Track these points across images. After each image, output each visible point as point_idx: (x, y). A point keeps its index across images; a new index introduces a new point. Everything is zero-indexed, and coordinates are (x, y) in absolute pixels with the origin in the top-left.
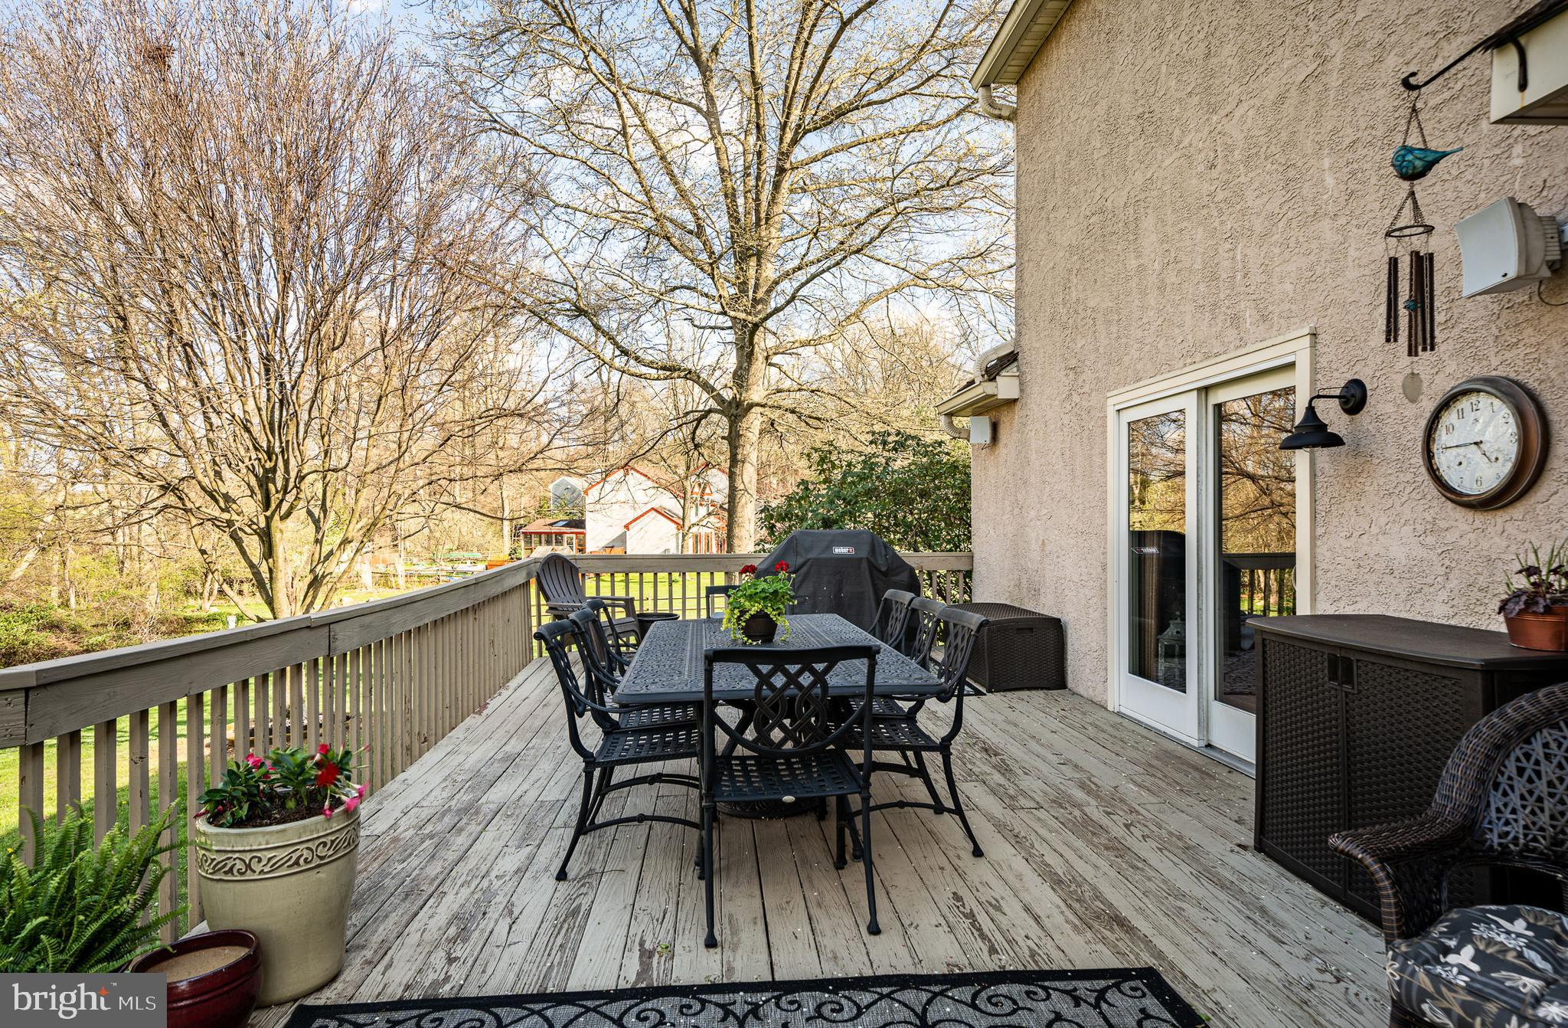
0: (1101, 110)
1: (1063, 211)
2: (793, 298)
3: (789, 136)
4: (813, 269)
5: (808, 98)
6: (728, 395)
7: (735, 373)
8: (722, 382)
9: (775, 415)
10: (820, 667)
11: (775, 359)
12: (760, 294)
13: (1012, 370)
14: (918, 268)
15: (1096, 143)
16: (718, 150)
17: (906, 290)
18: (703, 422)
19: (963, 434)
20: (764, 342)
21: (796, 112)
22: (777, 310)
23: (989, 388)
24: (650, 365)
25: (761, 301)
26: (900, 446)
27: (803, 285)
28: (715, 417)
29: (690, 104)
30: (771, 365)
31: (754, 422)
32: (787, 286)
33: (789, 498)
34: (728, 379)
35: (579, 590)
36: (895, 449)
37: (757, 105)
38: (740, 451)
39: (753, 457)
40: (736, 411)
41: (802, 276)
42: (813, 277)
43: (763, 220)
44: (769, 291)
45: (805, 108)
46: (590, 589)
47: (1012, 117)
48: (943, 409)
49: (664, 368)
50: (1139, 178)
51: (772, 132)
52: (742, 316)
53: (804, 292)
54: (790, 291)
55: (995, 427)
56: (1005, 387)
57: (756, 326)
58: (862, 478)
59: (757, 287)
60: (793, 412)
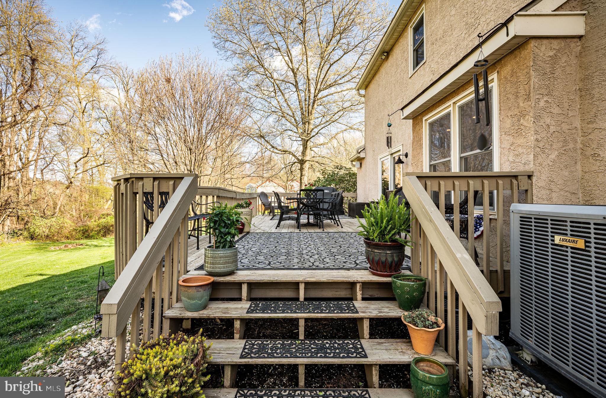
0: (377, 99)
1: (372, 118)
2: (317, 133)
3: (317, 91)
4: (322, 126)
5: (322, 83)
6: (300, 158)
7: (302, 152)
8: (299, 154)
9: (312, 163)
10: (316, 192)
11: (313, 149)
12: (309, 132)
13: (364, 151)
14: (350, 125)
15: (377, 106)
16: (298, 95)
17: (348, 130)
18: (293, 165)
19: (354, 166)
20: (310, 144)
21: (319, 87)
22: (313, 136)
23: (359, 155)
24: (280, 150)
25: (309, 134)
26: (341, 169)
27: (320, 130)
28: (296, 164)
29: (291, 83)
30: (312, 150)
31: (307, 165)
32: (316, 130)
33: (315, 181)
34: (300, 154)
35: (268, 200)
36: (340, 170)
37: (309, 84)
38: (303, 172)
39: (307, 174)
40: (302, 162)
41: (320, 128)
42: (323, 128)
43: (310, 113)
44: (311, 132)
45: (321, 85)
46: (270, 200)
47: (364, 96)
48: (350, 160)
49: (283, 151)
50: (383, 114)
51: (312, 91)
52: (304, 138)
53: (321, 131)
54: (316, 132)
55: (361, 164)
56: (362, 155)
57: (308, 140)
58: (332, 176)
59: (308, 131)
60: (317, 162)
